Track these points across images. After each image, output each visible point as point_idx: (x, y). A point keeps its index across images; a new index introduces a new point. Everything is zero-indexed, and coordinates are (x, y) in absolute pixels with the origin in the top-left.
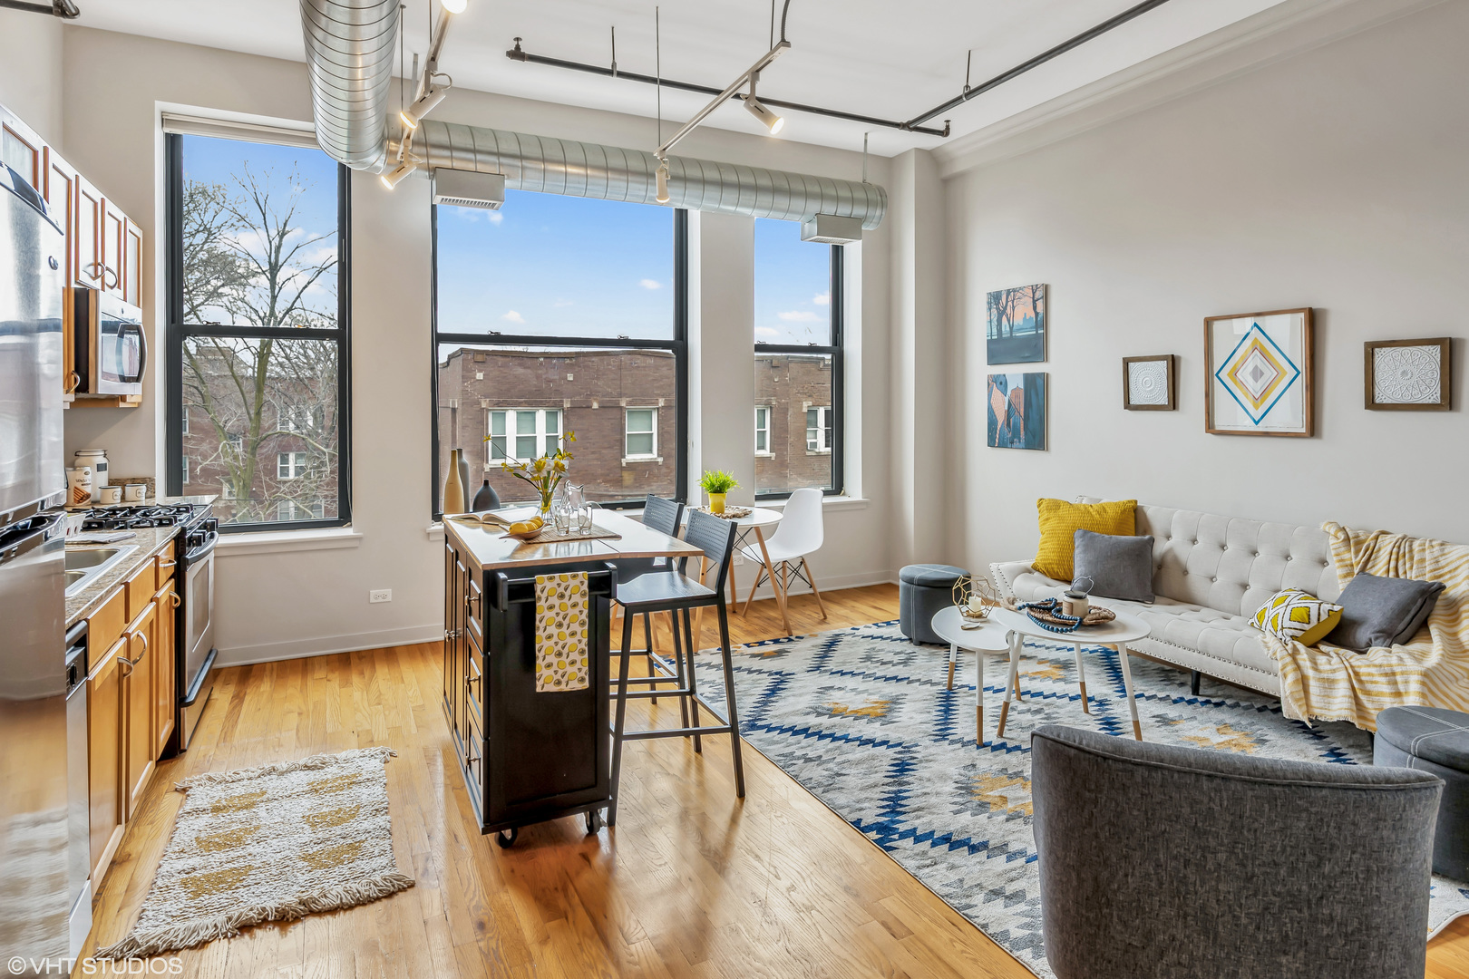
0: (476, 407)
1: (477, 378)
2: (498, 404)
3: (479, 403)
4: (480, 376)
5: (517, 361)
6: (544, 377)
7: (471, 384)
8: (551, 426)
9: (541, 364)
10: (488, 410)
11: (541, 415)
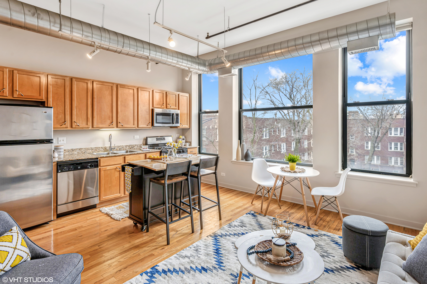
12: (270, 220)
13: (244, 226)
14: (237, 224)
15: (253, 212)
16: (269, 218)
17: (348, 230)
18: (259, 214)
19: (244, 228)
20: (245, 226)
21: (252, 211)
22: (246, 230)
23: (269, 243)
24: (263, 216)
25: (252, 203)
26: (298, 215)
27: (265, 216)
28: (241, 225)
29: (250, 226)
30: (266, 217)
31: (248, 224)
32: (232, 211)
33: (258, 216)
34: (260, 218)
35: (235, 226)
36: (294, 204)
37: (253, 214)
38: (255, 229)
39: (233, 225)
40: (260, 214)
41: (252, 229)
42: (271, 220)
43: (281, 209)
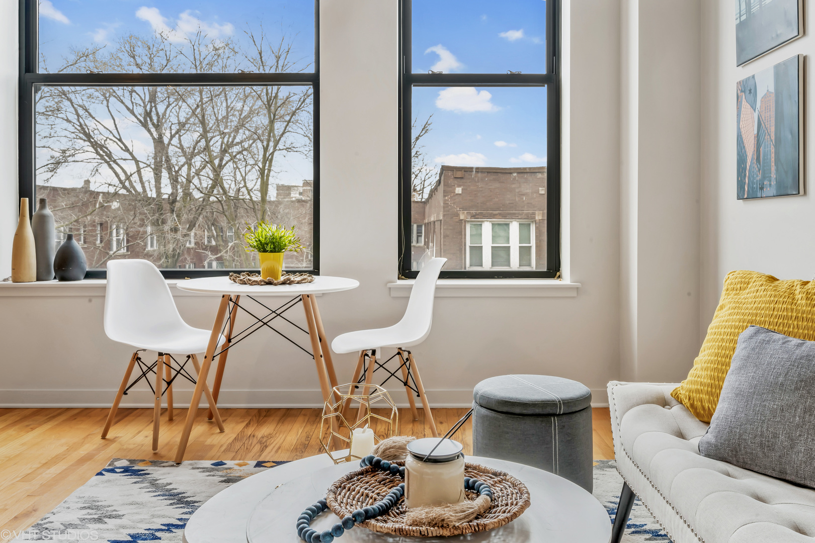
0: (456, 219)
1: (457, 192)
2: (474, 216)
3: (458, 215)
4: (459, 190)
5: (492, 177)
6: (517, 190)
7: (451, 198)
8: (524, 238)
9: (514, 179)
10: (465, 221)
11: (515, 227)
12: (203, 472)
13: (110, 517)
14: (73, 517)
15: (124, 463)
16: (198, 468)
17: (500, 416)
18: (151, 462)
19: (111, 523)
20: (114, 513)
21: (118, 459)
22: (124, 527)
23: (367, 483)
24: (173, 466)
25: (104, 437)
26: (289, 438)
27: (179, 464)
28: (96, 517)
29: (135, 511)
30: (181, 466)
31: (123, 504)
32: (26, 478)
33: (150, 469)
34: (164, 474)
35: (68, 526)
36: (260, 410)
37: (126, 470)
38: (159, 513)
39: (56, 525)
40: (154, 463)
41: (146, 517)
42: (208, 472)
43: (224, 434)
